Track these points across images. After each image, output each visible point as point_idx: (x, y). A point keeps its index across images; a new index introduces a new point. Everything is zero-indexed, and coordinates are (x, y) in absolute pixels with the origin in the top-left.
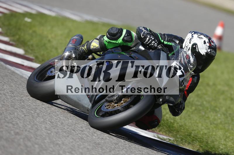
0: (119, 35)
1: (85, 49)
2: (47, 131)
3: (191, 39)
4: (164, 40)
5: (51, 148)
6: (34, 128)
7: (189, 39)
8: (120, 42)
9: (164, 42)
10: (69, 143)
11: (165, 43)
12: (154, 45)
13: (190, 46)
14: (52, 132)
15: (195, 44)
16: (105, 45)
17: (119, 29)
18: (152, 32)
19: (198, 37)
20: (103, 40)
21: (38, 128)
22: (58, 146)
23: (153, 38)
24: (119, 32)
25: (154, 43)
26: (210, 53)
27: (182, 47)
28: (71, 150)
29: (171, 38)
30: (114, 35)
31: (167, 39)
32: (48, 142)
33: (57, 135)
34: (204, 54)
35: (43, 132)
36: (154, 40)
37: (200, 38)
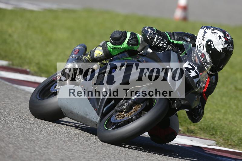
0: (123, 38)
1: (89, 58)
2: (19, 128)
3: (204, 36)
4: (174, 39)
5: (26, 145)
6: (6, 128)
7: (202, 36)
8: (124, 46)
9: (173, 41)
10: (44, 138)
11: (175, 42)
12: (163, 45)
13: (204, 43)
14: (24, 129)
15: (210, 41)
16: (109, 51)
17: (123, 33)
18: (159, 31)
19: (212, 32)
20: (107, 46)
21: (10, 127)
22: (32, 143)
23: (161, 38)
24: (123, 35)
25: (163, 43)
26: (227, 48)
27: (194, 46)
28: (46, 145)
29: (182, 35)
30: (118, 39)
31: (177, 38)
32: (21, 140)
33: (31, 131)
34: (221, 51)
35: (16, 130)
36: (162, 40)
37: (214, 33)
